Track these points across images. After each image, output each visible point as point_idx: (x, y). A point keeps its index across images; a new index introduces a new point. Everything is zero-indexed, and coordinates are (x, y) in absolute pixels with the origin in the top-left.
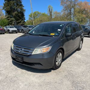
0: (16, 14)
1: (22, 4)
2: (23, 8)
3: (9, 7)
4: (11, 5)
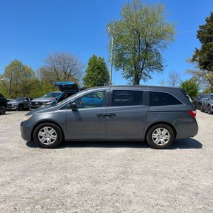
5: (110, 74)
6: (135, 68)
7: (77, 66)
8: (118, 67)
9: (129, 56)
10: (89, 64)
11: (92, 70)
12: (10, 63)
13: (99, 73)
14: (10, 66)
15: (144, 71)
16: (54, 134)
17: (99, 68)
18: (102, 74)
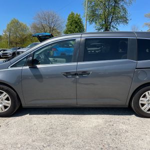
5: (85, 28)
6: (105, 21)
7: (59, 22)
8: (91, 21)
9: (100, 12)
10: (69, 20)
11: (71, 25)
12: (10, 22)
13: (76, 27)
14: (10, 24)
15: (113, 24)
16: (7, 99)
17: (76, 23)
18: (78, 27)
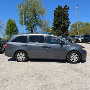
0: (63, 27)
1: (68, 17)
2: (69, 21)
3: (58, 21)
4: (59, 20)
